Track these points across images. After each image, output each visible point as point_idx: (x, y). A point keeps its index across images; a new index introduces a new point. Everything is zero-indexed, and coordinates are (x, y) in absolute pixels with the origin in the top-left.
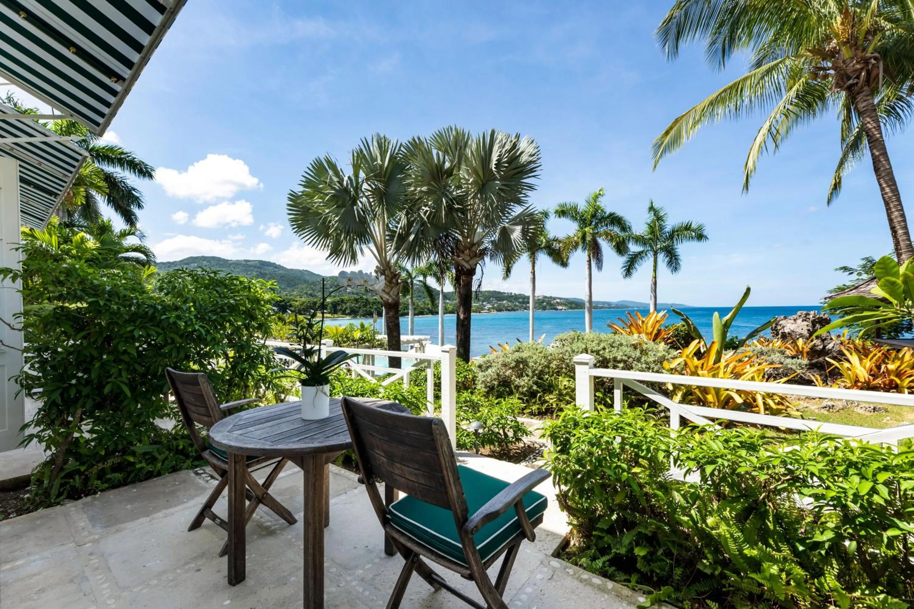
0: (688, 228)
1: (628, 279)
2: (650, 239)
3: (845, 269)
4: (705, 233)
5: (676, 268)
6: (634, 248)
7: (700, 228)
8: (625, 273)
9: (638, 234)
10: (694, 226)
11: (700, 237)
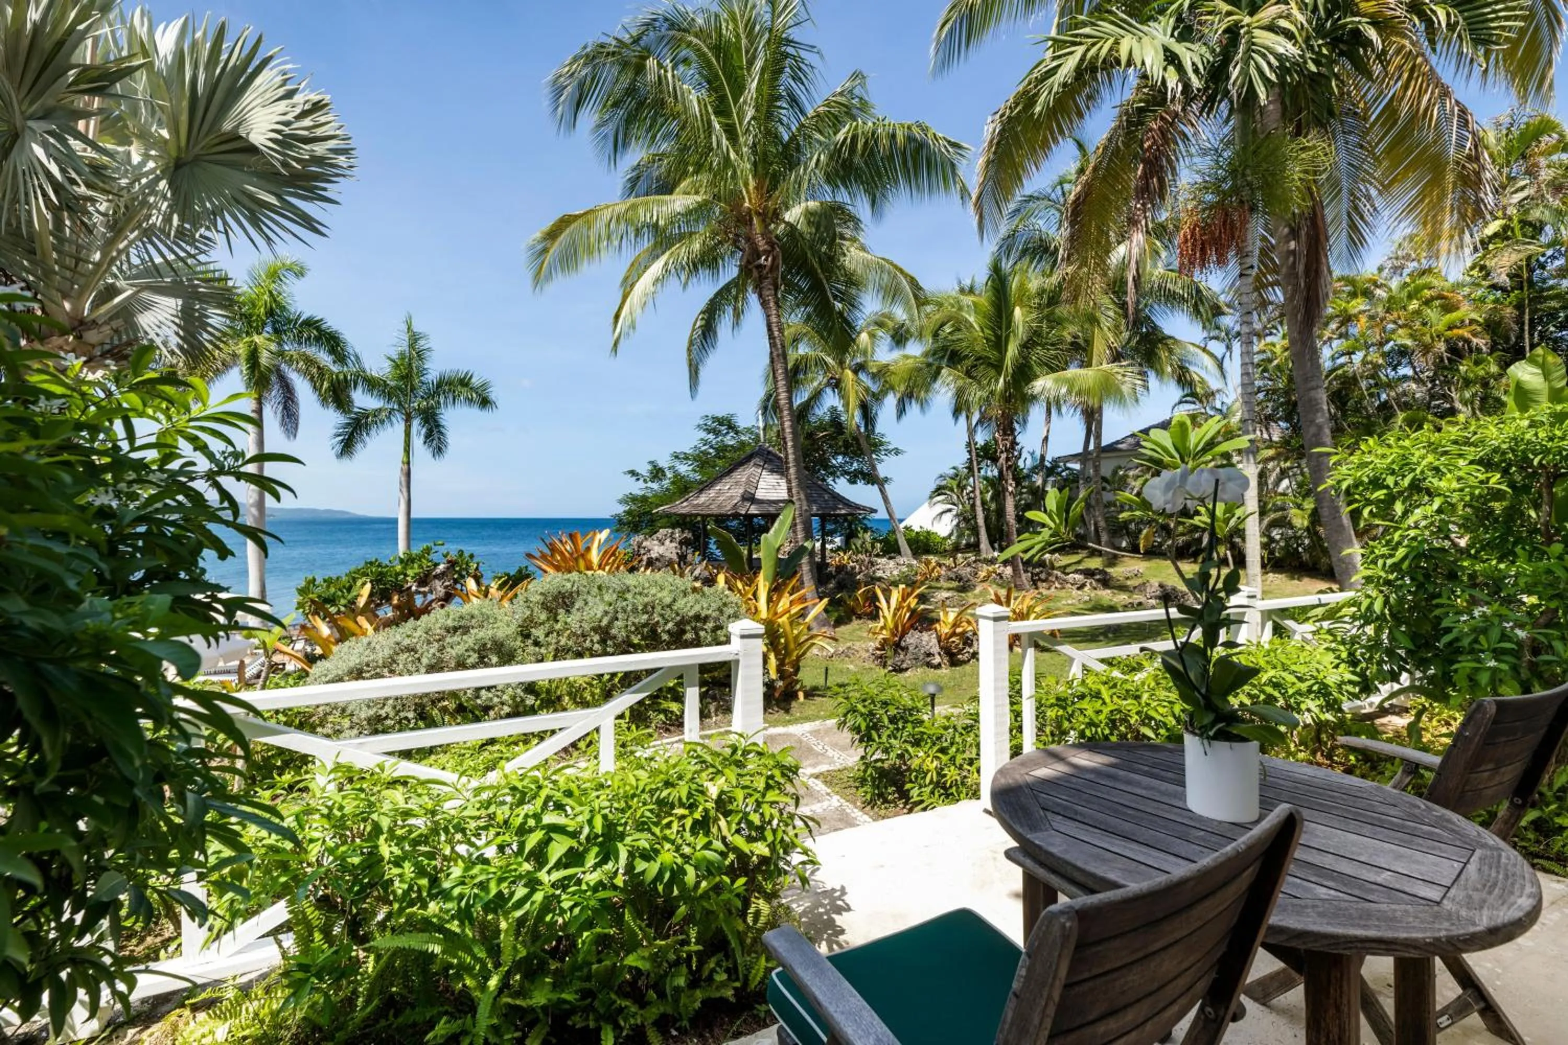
0: (464, 382)
1: (345, 461)
2: (398, 388)
3: (633, 473)
4: (493, 397)
5: (440, 450)
6: (362, 400)
7: (485, 386)
8: (339, 448)
9: (375, 374)
10: (475, 381)
11: (485, 403)
